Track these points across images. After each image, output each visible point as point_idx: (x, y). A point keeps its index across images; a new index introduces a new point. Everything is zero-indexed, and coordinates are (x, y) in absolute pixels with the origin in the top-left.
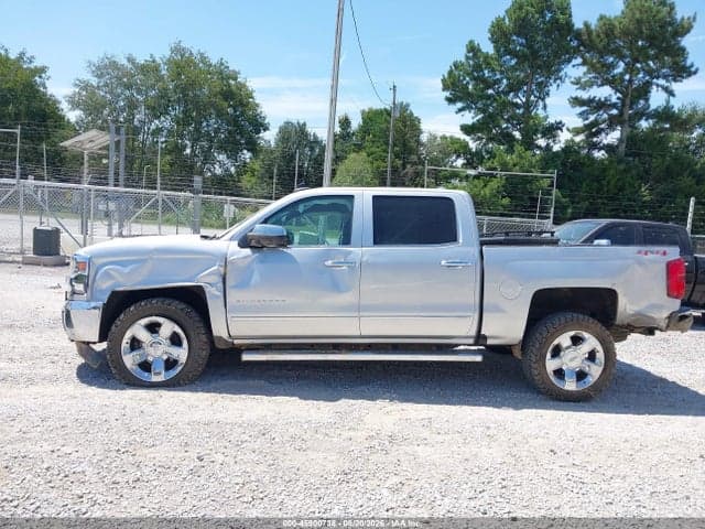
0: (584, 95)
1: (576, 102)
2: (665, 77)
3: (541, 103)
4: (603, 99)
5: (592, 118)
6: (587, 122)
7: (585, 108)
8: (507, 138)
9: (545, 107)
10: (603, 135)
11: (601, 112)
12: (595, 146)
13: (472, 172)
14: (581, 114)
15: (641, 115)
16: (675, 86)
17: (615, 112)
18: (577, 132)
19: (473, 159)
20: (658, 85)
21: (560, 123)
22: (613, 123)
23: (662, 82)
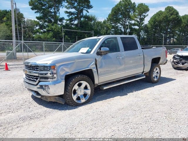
0: (68, 10)
1: (67, 12)
2: (86, 8)
3: (58, 12)
4: (73, 12)
5: (71, 17)
6: (69, 18)
7: (69, 14)
8: (50, 21)
9: (59, 13)
10: (74, 21)
11: (73, 15)
12: (72, 24)
13: (42, 31)
14: (68, 15)
15: (81, 17)
16: (89, 10)
17: (76, 16)
18: (67, 20)
19: (42, 27)
20: (85, 10)
21: (63, 18)
22: (76, 18)
23: (86, 9)
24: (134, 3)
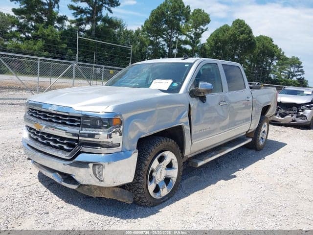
0: (76, 5)
1: (72, 7)
2: (108, 4)
3: (56, 5)
4: (84, 9)
5: (79, 17)
6: (77, 18)
7: (75, 11)
8: (39, 20)
9: (58, 7)
10: (84, 25)
11: (83, 14)
12: (81, 30)
13: (22, 35)
14: (74, 14)
15: (98, 19)
16: (112, 9)
17: (89, 15)
18: (72, 22)
19: (22, 28)
20: (105, 7)
21: (65, 16)
22: (88, 21)
23: (107, 6)
24: (188, 7)
